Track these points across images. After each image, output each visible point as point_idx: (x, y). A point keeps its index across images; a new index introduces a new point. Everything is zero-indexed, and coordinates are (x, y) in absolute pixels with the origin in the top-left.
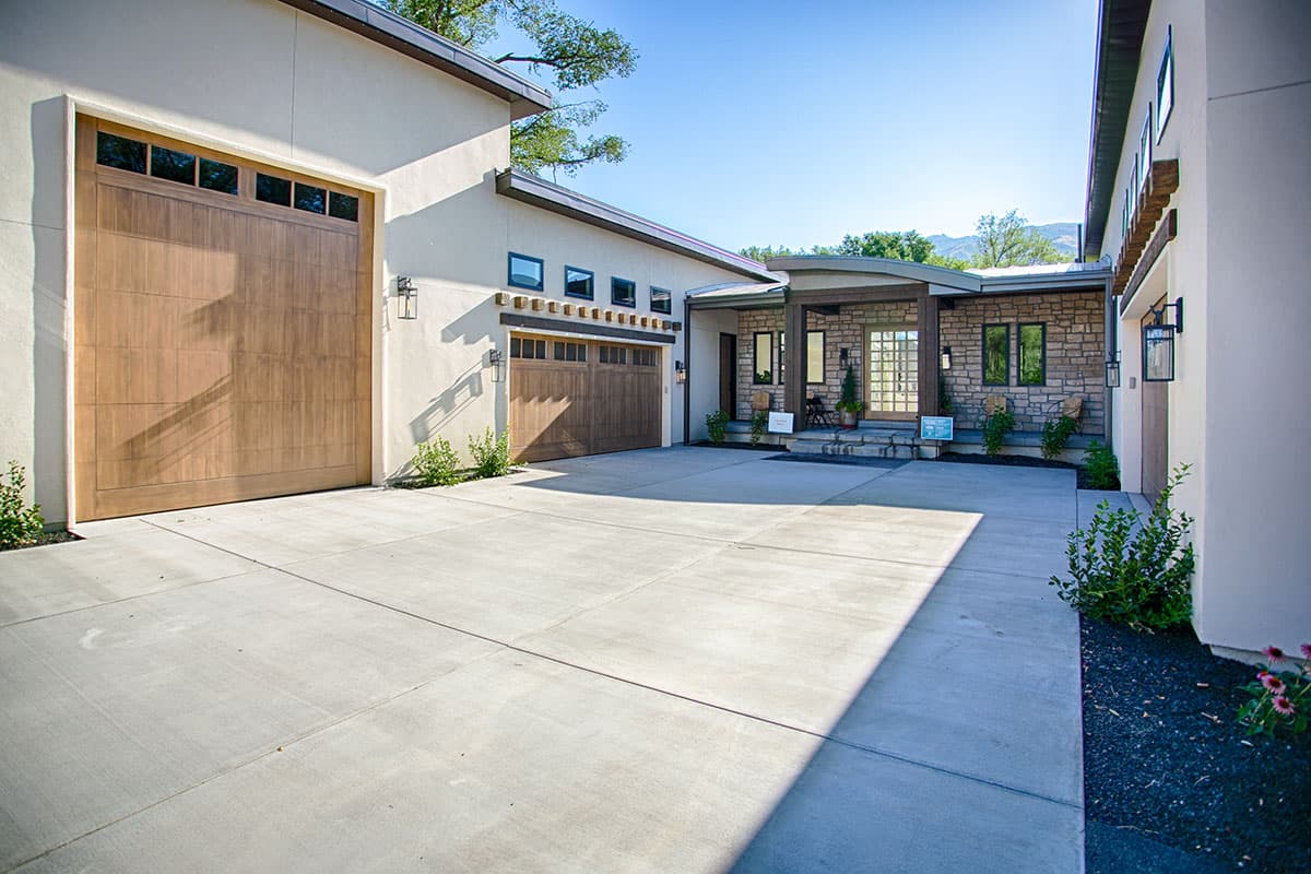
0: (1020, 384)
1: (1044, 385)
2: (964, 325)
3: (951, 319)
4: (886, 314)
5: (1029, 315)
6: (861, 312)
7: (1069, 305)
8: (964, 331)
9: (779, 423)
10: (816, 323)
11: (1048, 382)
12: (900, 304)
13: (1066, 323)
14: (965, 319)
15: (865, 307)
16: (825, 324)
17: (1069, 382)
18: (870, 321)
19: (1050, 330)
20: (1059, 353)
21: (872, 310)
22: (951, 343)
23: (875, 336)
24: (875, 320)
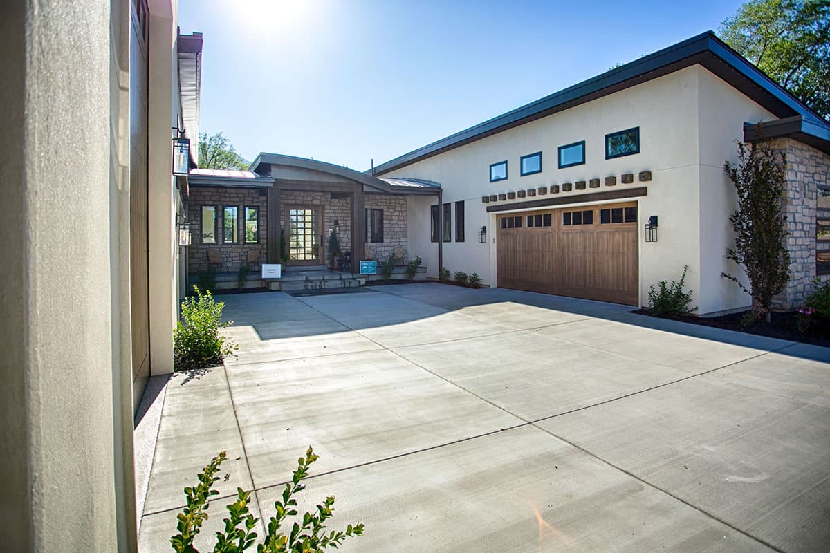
0: (372, 242)
1: (383, 242)
2: (345, 208)
3: (339, 204)
4: (301, 198)
5: (377, 205)
6: (285, 196)
7: (393, 201)
8: (344, 211)
9: (271, 271)
10: (253, 201)
11: (385, 240)
12: (309, 193)
13: (392, 210)
14: (345, 204)
15: (287, 192)
16: (259, 202)
17: (394, 240)
18: (290, 202)
19: (385, 213)
20: (389, 225)
21: (292, 195)
22: (339, 218)
23: (293, 212)
24: (294, 202)
